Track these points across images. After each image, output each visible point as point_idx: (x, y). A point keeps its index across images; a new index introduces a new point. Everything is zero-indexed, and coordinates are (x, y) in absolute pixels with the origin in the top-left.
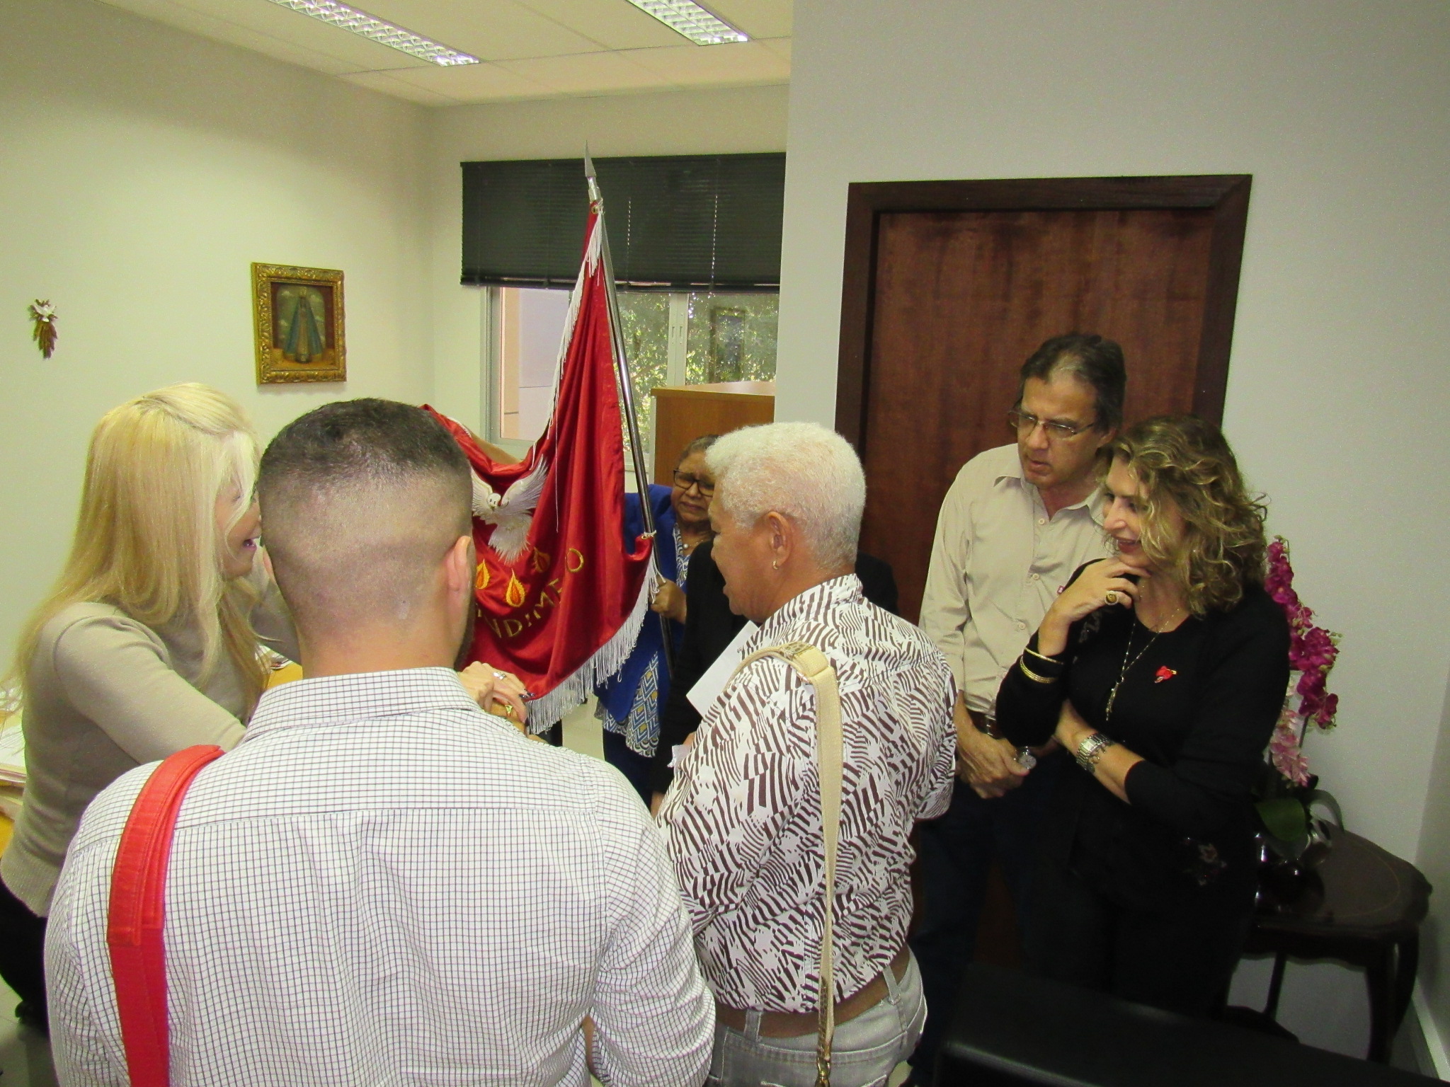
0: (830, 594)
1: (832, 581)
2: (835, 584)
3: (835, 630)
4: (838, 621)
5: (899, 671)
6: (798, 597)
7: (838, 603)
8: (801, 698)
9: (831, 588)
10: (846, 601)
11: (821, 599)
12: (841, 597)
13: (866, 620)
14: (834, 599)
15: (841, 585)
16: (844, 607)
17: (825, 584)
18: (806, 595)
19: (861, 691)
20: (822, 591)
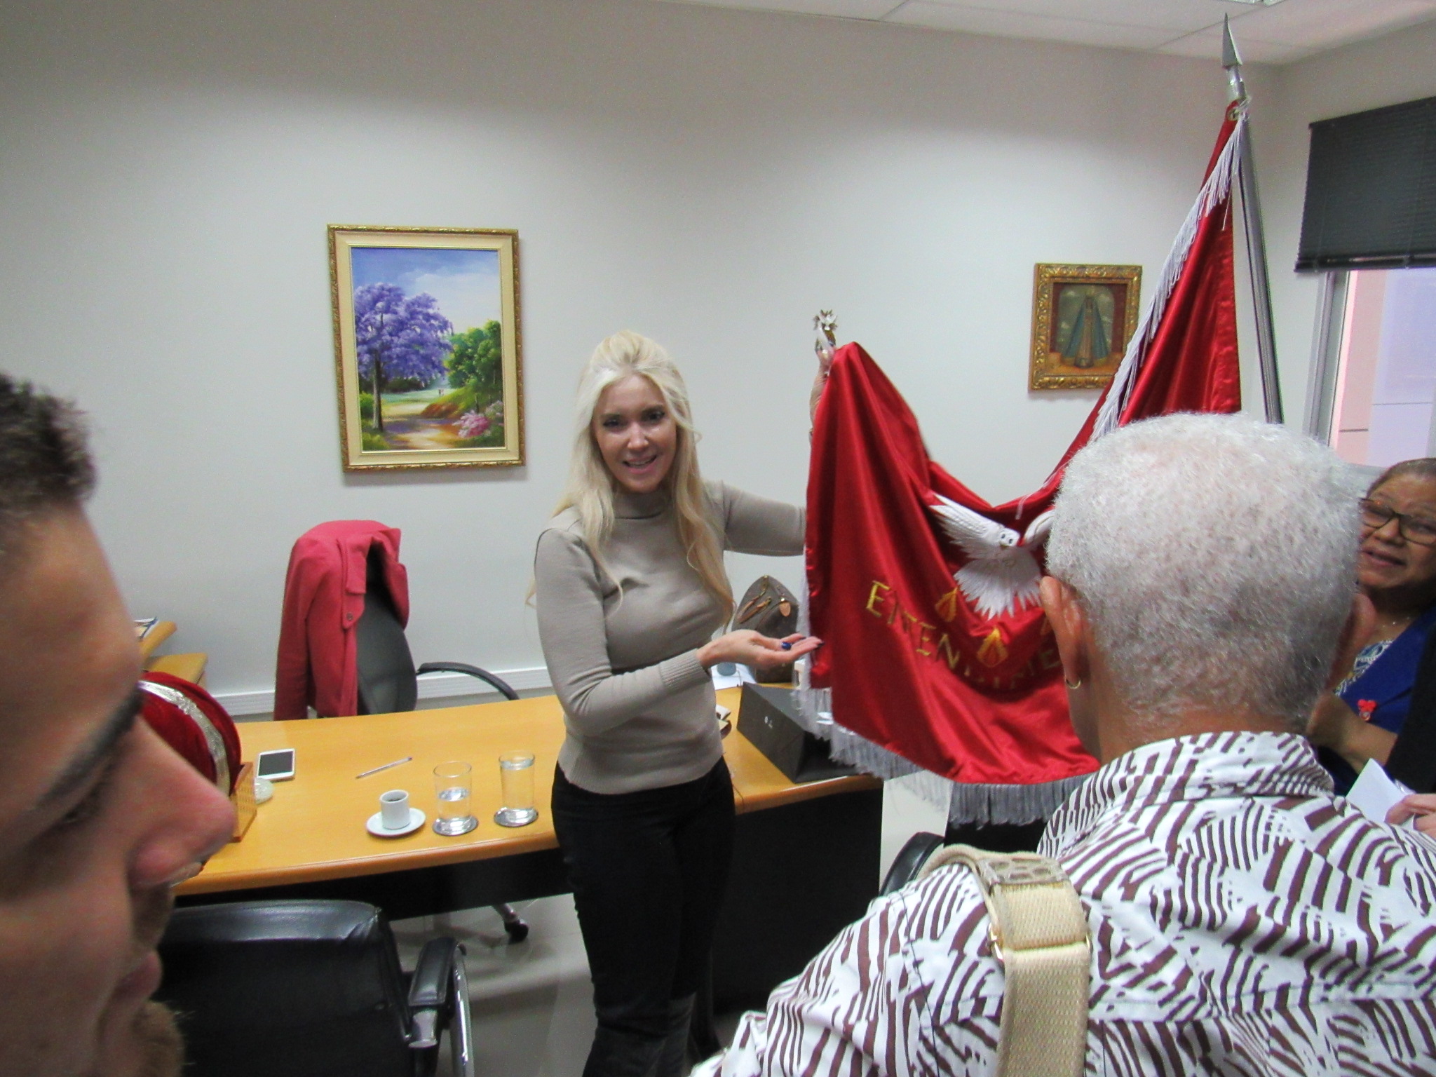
0: (1192, 764)
1: (1205, 737)
2: (1211, 743)
3: (1164, 854)
4: (1186, 835)
5: (1362, 992)
6: (1126, 757)
7: (1208, 788)
8: (982, 983)
9: (1198, 751)
10: (1236, 789)
11: (1169, 770)
12: (1218, 775)
13: (1282, 851)
14: (1198, 775)
15: (1225, 749)
16: (1224, 806)
17: (1185, 740)
18: (1142, 755)
19: (1160, 1026)
20: (1176, 753)
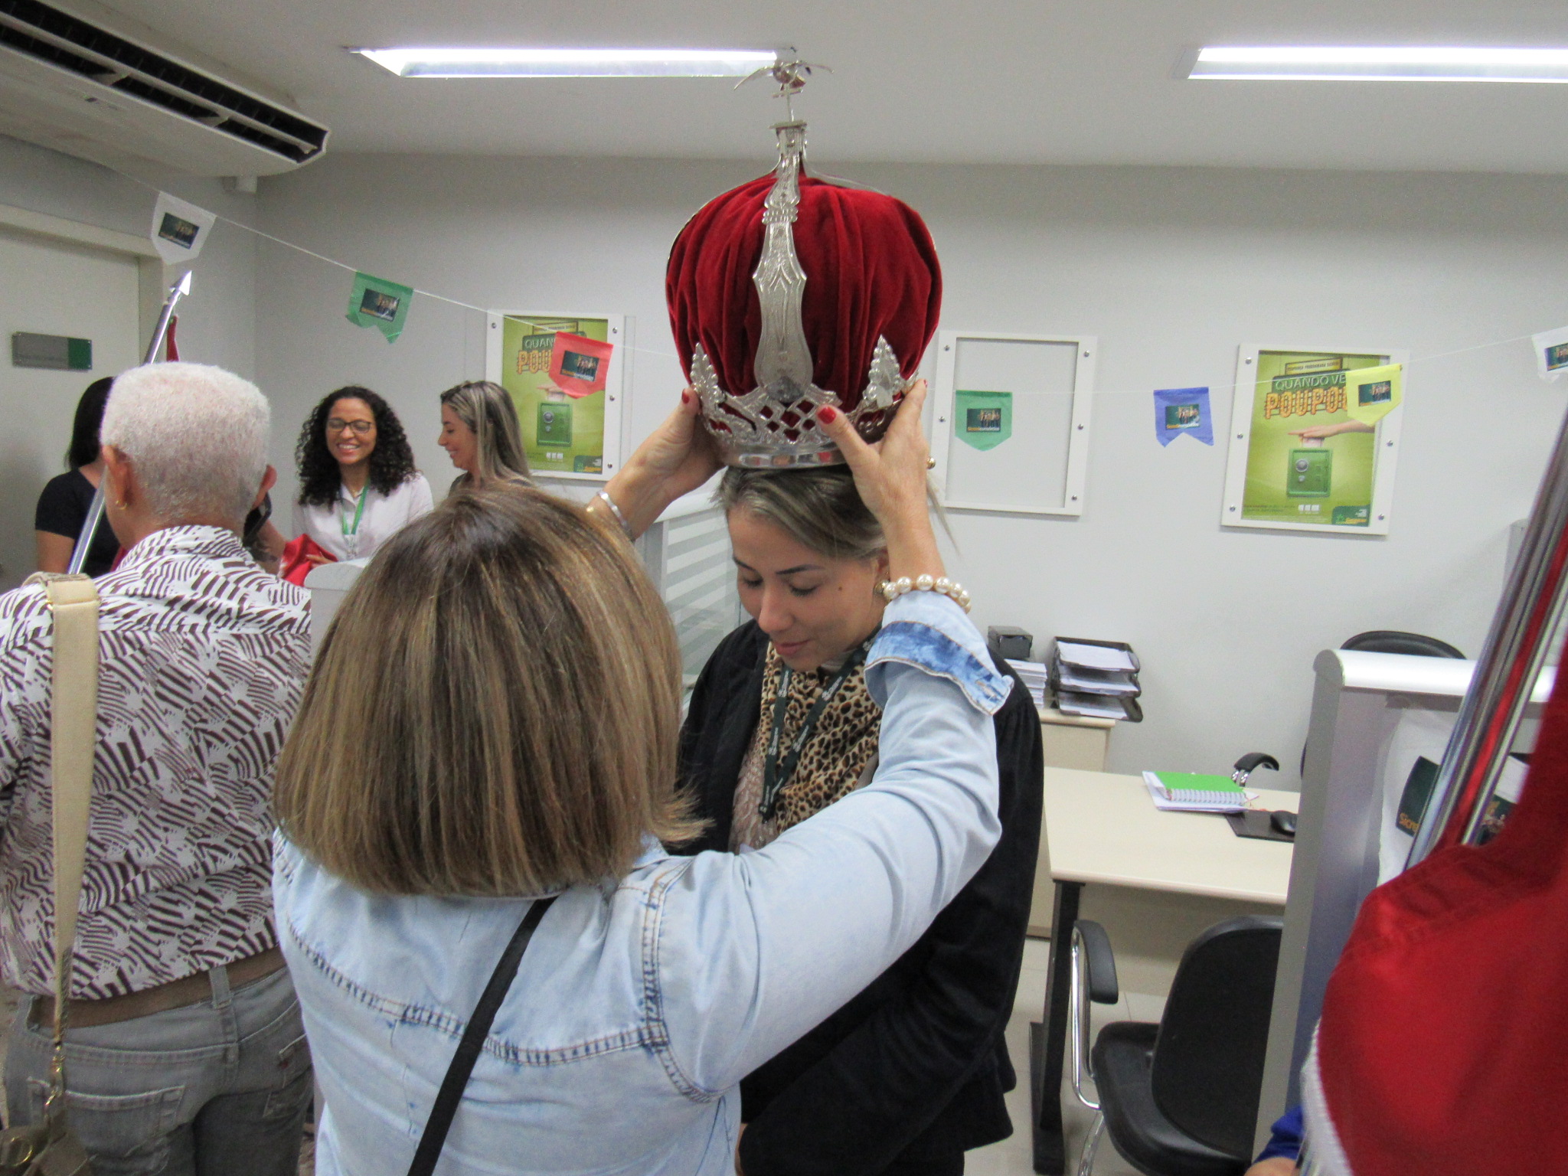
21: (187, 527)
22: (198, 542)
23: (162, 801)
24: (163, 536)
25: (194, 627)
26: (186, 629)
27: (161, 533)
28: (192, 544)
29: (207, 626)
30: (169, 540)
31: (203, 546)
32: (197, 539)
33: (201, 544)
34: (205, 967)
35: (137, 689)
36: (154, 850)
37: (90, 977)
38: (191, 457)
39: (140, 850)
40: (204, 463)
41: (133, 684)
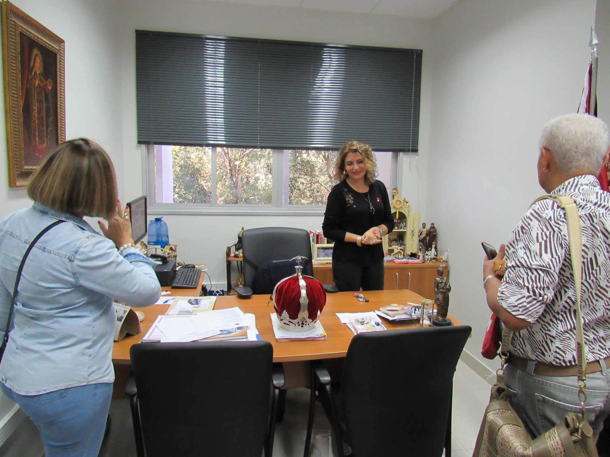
21: (584, 176)
22: (589, 182)
23: (599, 286)
24: (574, 180)
25: (603, 214)
26: (601, 215)
27: (573, 179)
28: (588, 182)
29: (606, 213)
30: (578, 182)
31: (591, 183)
32: (588, 180)
33: (591, 182)
34: (598, 359)
35: (598, 237)
36: (590, 307)
37: (563, 357)
38: (577, 148)
39: (585, 306)
40: (582, 150)
41: (596, 235)
